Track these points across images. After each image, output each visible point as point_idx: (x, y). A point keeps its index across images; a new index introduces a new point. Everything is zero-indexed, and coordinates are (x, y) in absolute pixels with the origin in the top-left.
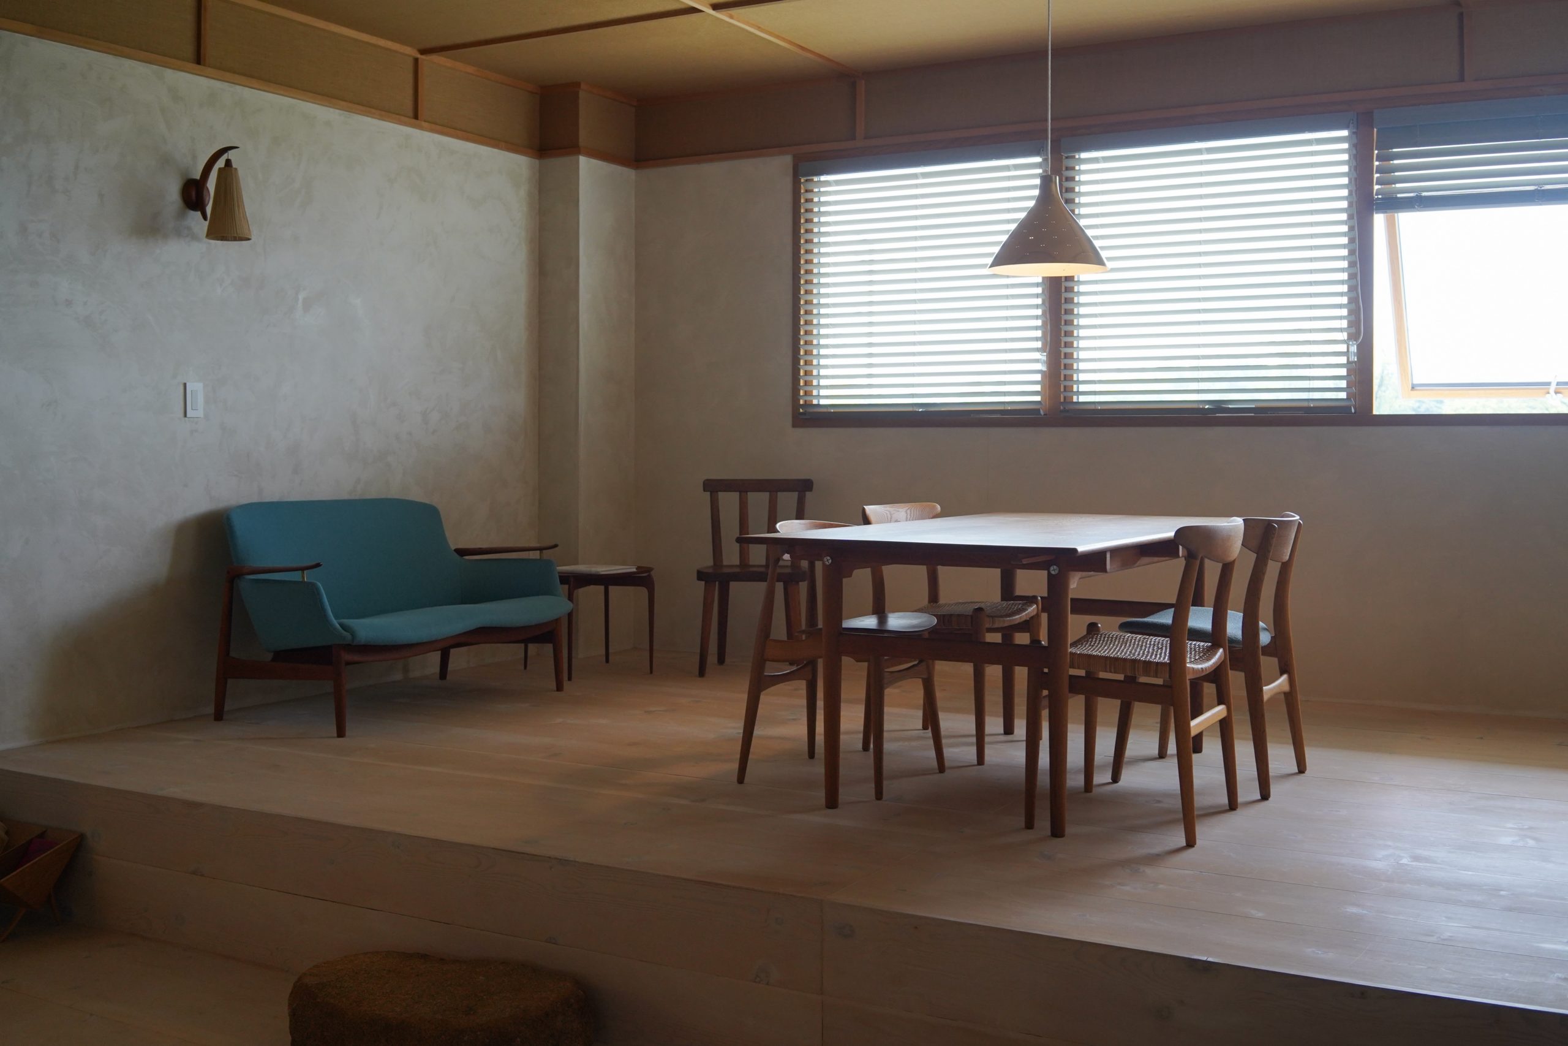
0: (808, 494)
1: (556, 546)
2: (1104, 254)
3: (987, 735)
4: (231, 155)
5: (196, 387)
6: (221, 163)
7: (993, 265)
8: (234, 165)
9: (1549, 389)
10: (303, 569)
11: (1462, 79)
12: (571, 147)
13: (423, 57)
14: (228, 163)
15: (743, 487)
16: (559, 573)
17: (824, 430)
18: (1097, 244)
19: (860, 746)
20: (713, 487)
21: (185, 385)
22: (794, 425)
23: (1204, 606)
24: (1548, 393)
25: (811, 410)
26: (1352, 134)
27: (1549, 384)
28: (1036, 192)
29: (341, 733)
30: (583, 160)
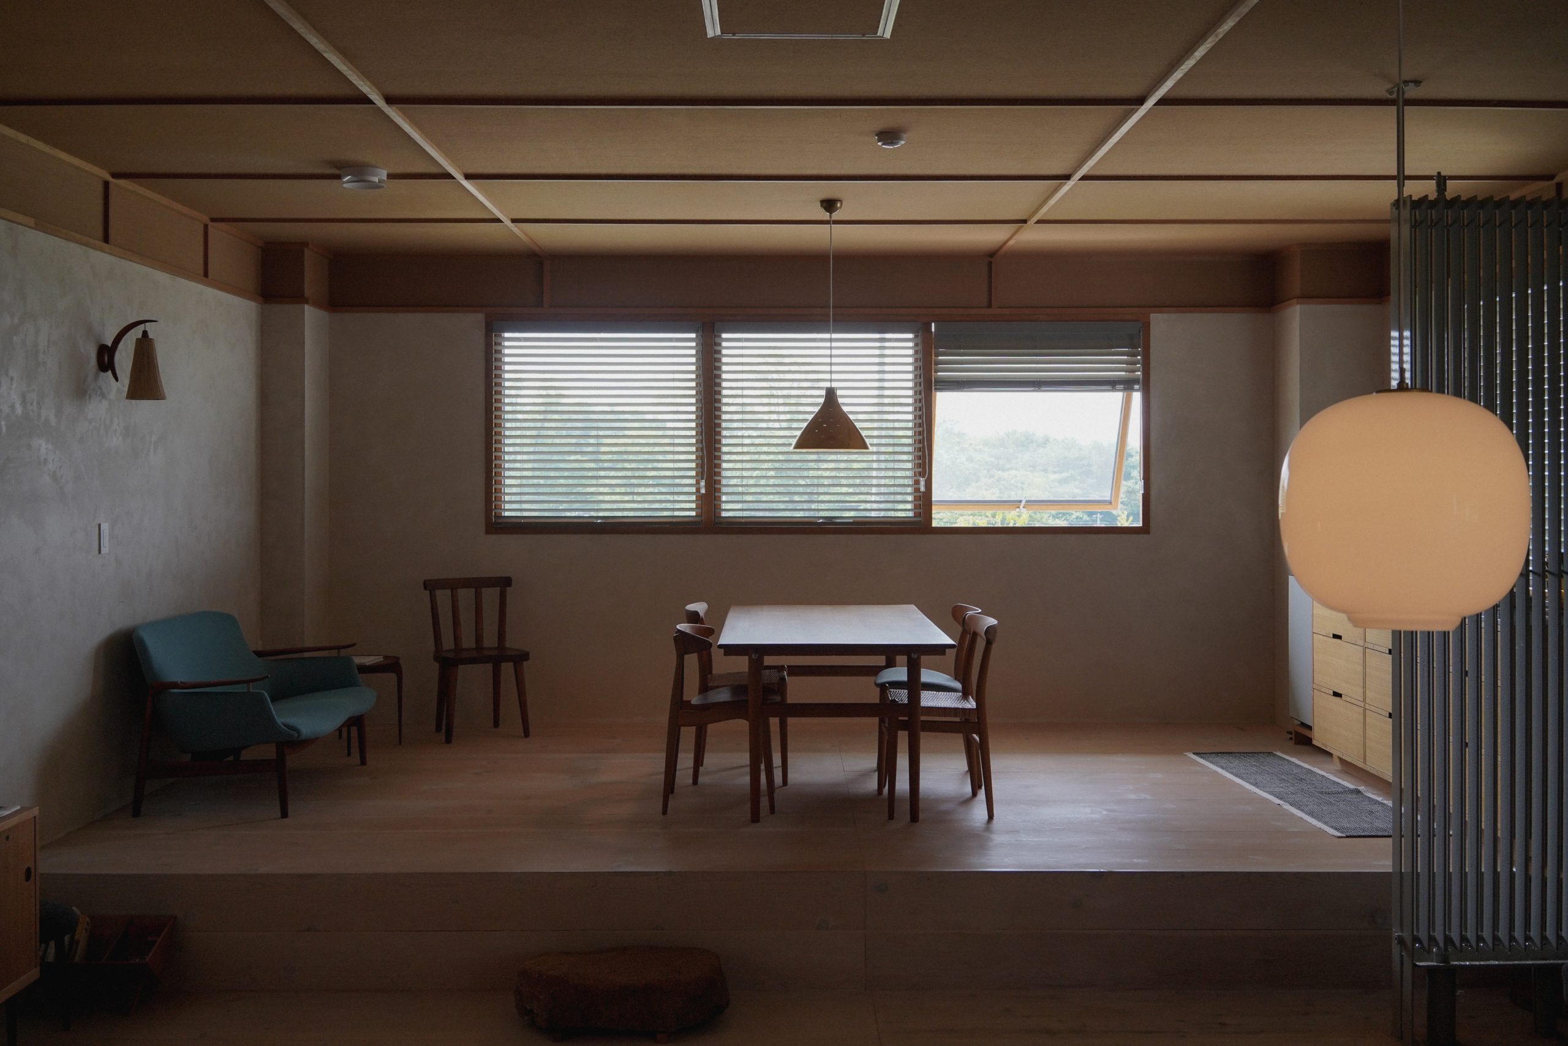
0: (508, 589)
1: (354, 645)
2: (868, 441)
3: (775, 768)
4: (148, 327)
5: (105, 527)
6: (137, 333)
7: (798, 446)
8: (151, 336)
9: (1020, 505)
10: (248, 682)
11: (990, 306)
12: (299, 298)
13: (212, 223)
14: (145, 333)
15: (453, 585)
16: (357, 665)
17: (515, 536)
18: (864, 433)
19: (691, 781)
20: (430, 586)
21: (99, 525)
22: (487, 532)
23: (896, 667)
24: (1019, 507)
25: (500, 521)
26: (916, 336)
27: (1020, 501)
28: (822, 400)
29: (284, 814)
30: (306, 307)
